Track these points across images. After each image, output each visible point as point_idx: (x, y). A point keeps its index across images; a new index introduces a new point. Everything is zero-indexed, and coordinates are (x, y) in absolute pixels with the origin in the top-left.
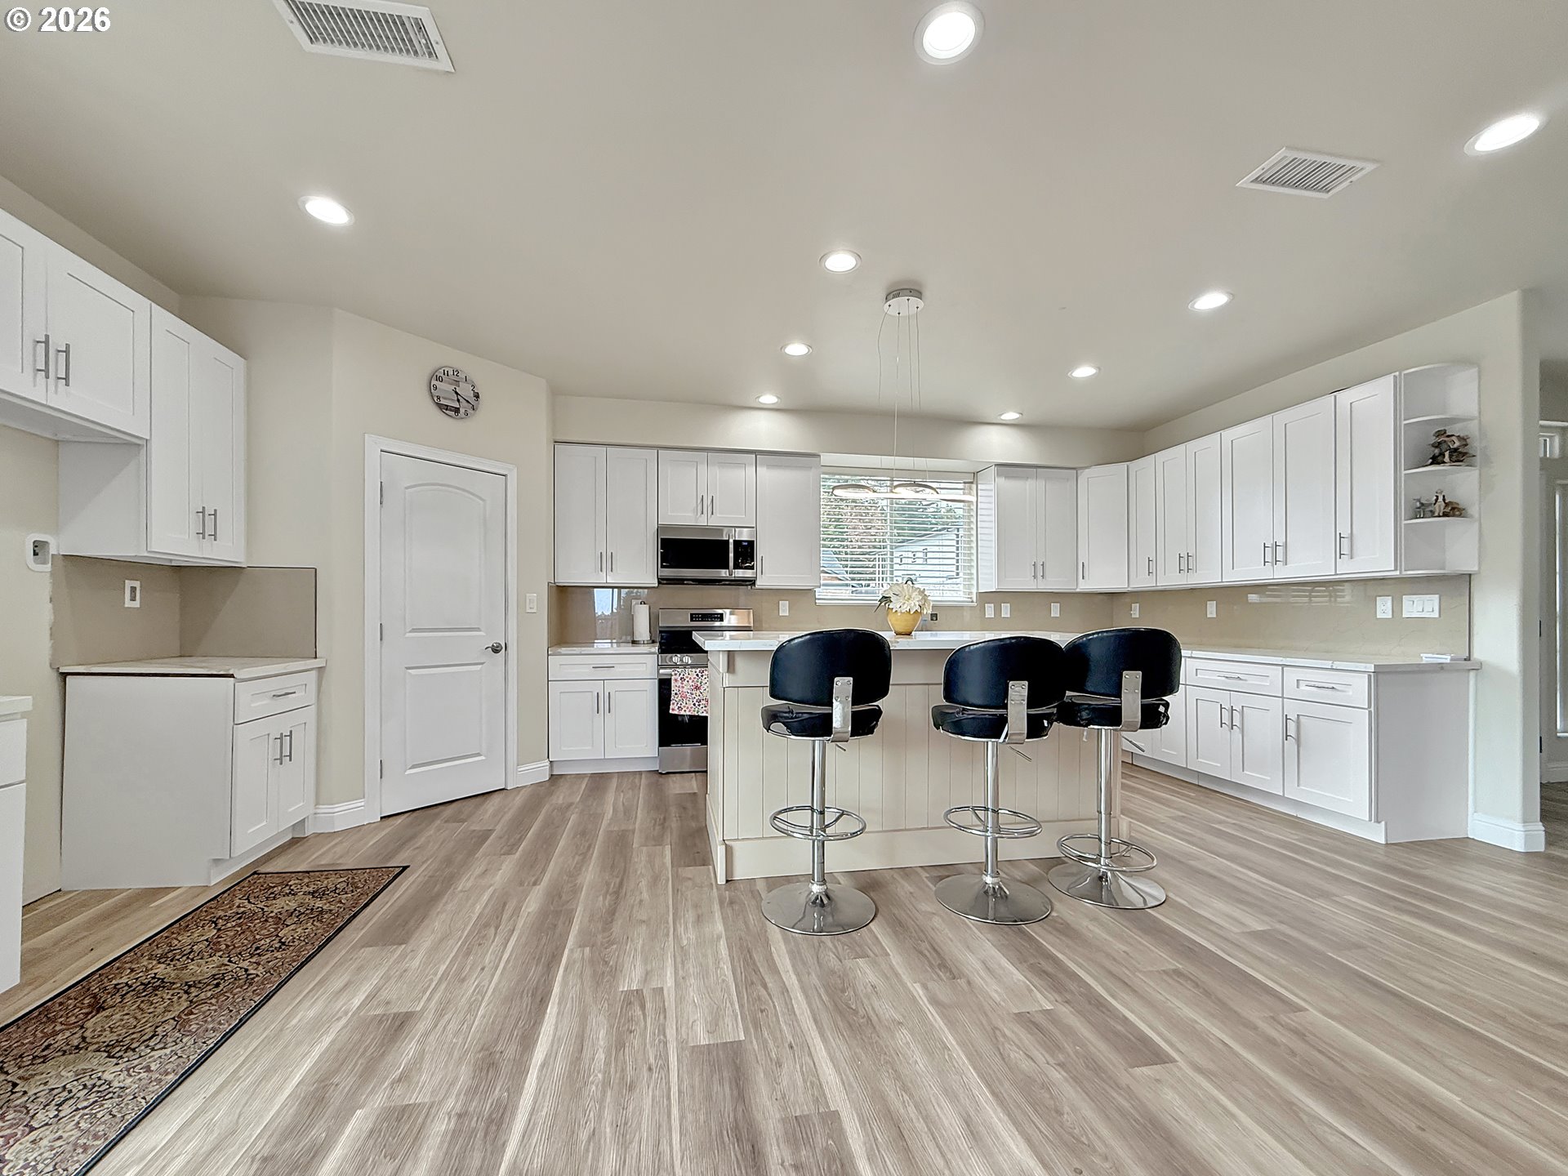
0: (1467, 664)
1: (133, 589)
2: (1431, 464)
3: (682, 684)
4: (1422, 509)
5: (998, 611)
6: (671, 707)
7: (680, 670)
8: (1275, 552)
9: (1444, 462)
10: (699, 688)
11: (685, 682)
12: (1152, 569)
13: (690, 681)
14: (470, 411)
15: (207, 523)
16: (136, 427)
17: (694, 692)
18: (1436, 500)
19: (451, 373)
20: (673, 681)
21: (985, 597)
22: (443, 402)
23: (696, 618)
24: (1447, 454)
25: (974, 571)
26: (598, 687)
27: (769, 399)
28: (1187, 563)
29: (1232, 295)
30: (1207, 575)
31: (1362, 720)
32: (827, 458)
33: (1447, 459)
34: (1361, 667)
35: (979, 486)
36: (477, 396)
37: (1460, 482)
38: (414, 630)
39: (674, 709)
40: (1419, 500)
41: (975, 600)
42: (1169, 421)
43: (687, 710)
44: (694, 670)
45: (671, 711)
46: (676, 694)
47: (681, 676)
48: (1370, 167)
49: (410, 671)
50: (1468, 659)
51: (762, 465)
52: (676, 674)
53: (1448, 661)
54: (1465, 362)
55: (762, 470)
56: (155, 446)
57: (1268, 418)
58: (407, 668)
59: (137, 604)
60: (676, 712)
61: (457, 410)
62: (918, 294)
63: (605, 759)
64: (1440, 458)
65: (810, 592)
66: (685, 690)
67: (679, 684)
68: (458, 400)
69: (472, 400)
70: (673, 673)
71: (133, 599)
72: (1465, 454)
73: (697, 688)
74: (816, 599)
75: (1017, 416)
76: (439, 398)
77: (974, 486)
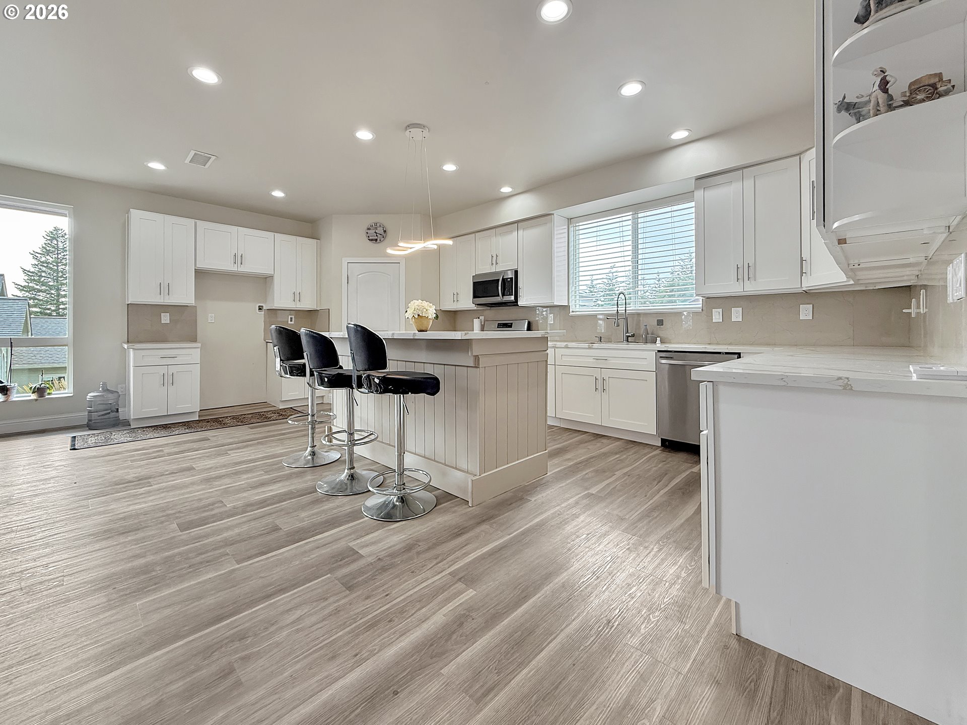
1: (291, 318)
5: (726, 315)
14: (382, 239)
15: (297, 297)
16: (268, 271)
19: (374, 225)
22: (370, 238)
23: (500, 326)
27: (507, 190)
36: (385, 231)
51: (521, 229)
55: (521, 232)
56: (275, 277)
59: (293, 323)
61: (376, 240)
68: (377, 236)
69: (383, 233)
71: (291, 321)
74: (570, 312)
75: (686, 133)
76: (369, 237)
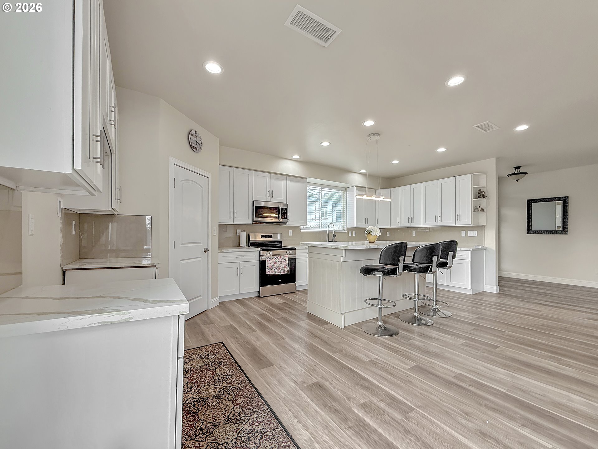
0: (484, 248)
1: (74, 226)
2: (479, 198)
3: (270, 262)
4: (476, 209)
5: (352, 234)
6: (266, 271)
7: (269, 257)
8: (439, 218)
9: (481, 198)
10: (276, 264)
11: (271, 262)
12: (399, 222)
13: (273, 261)
14: (200, 149)
17: (274, 265)
18: (479, 207)
19: (195, 132)
20: (267, 261)
21: (349, 229)
22: (192, 145)
23: (263, 237)
24: (482, 196)
25: (345, 221)
26: (237, 265)
27: (296, 157)
28: (411, 220)
29: (447, 149)
30: (417, 223)
31: (468, 263)
32: (309, 180)
33: (482, 197)
34: (468, 249)
35: (347, 192)
36: (202, 143)
37: (483, 202)
38: (183, 244)
39: (267, 273)
40: (476, 207)
41: (346, 230)
42: (399, 177)
43: (272, 272)
44: (274, 257)
45: (266, 273)
46: (268, 266)
47: (270, 259)
48: (497, 128)
49: (181, 261)
50: (484, 247)
51: (289, 180)
52: (268, 259)
53: (481, 247)
54: (484, 173)
55: (289, 182)
57: (436, 181)
58: (181, 260)
59: (75, 233)
60: (268, 273)
61: (197, 149)
62: (379, 135)
63: (240, 294)
64: (480, 197)
65: (298, 227)
66: (271, 264)
67: (269, 262)
68: (197, 145)
69: (201, 145)
70: (267, 258)
71: (74, 230)
72: (485, 196)
73: (275, 263)
74: (301, 230)
75: (365, 171)
76: (191, 143)
77: (346, 192)
